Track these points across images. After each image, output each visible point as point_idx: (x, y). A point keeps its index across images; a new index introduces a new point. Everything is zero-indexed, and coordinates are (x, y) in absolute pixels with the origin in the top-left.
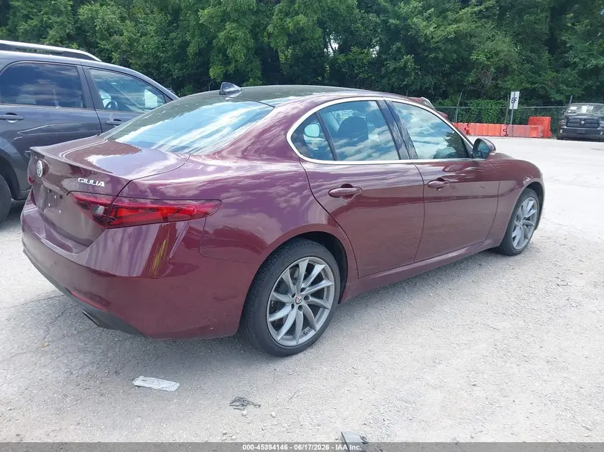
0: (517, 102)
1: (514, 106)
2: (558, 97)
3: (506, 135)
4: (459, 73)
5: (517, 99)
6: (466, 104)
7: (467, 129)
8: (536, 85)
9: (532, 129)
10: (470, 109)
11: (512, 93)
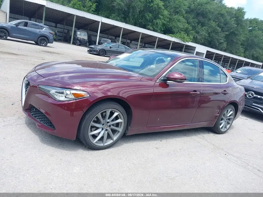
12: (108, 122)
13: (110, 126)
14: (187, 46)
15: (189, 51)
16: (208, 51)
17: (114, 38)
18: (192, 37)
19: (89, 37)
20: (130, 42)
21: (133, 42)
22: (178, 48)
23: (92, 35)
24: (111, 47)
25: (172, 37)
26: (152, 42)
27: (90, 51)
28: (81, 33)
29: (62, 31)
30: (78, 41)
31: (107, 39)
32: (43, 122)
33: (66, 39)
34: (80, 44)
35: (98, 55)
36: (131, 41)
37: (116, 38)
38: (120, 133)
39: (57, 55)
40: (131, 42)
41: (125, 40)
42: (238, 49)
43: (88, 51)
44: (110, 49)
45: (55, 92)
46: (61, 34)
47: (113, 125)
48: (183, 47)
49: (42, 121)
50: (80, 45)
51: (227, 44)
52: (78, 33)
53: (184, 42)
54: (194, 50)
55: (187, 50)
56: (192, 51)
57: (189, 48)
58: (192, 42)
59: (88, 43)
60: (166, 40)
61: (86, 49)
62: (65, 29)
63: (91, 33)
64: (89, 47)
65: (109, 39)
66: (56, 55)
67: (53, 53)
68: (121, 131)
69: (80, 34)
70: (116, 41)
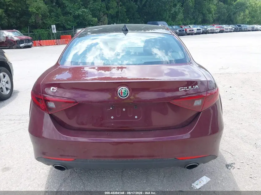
0: (55, 30)
1: (55, 31)
2: (69, 27)
3: (57, 44)
4: (24, 17)
5: (55, 28)
6: (33, 32)
7: (40, 43)
8: (59, 22)
9: (66, 40)
10: (35, 34)
11: (52, 26)
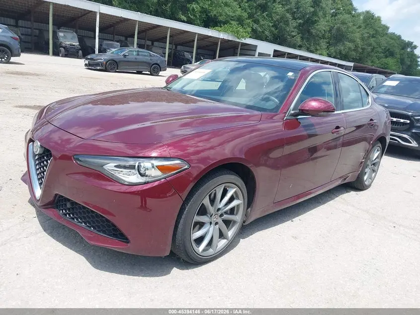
12: (219, 209)
13: (221, 215)
14: (244, 45)
15: (249, 52)
16: (275, 51)
17: (123, 38)
18: (249, 30)
19: (81, 40)
20: (150, 44)
21: (156, 44)
22: (230, 48)
23: (84, 36)
24: (126, 55)
25: (219, 31)
26: (187, 42)
27: (89, 66)
28: (66, 34)
29: (29, 33)
30: (62, 49)
31: (113, 43)
32: (70, 216)
33: (38, 46)
34: (66, 53)
35: (105, 70)
36: (153, 41)
37: (126, 39)
38: (238, 224)
39: (35, 77)
40: (153, 44)
41: (143, 42)
42: (318, 44)
43: (86, 65)
44: (125, 59)
45: (115, 166)
46: (29, 39)
47: (226, 213)
48: (238, 47)
49: (68, 214)
50: (66, 56)
51: (302, 38)
52: (61, 34)
53: (238, 38)
54: (255, 51)
55: (244, 52)
56: (252, 53)
57: (245, 47)
58: (250, 37)
59: (80, 52)
60: (211, 37)
61: (82, 62)
62: (35, 29)
63: (84, 33)
64: (87, 59)
65: (115, 41)
66: (31, 77)
67: (27, 74)
68: (239, 220)
69: (65, 37)
70: (129, 45)
